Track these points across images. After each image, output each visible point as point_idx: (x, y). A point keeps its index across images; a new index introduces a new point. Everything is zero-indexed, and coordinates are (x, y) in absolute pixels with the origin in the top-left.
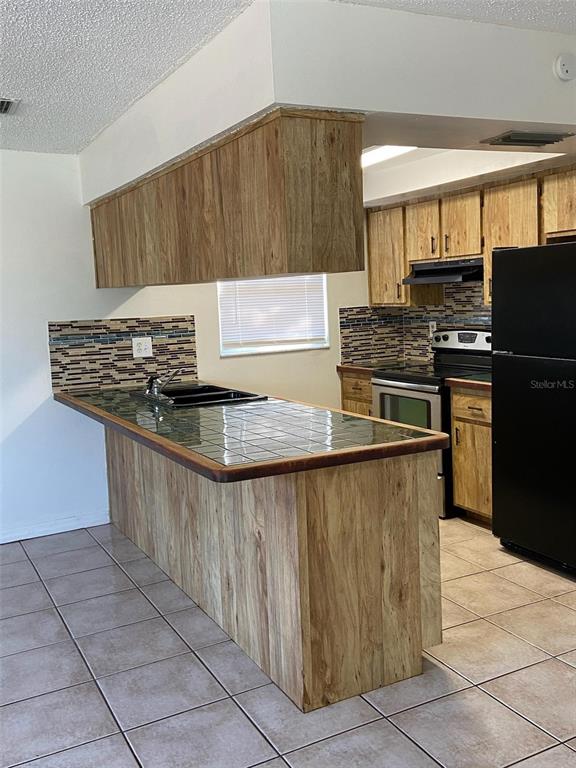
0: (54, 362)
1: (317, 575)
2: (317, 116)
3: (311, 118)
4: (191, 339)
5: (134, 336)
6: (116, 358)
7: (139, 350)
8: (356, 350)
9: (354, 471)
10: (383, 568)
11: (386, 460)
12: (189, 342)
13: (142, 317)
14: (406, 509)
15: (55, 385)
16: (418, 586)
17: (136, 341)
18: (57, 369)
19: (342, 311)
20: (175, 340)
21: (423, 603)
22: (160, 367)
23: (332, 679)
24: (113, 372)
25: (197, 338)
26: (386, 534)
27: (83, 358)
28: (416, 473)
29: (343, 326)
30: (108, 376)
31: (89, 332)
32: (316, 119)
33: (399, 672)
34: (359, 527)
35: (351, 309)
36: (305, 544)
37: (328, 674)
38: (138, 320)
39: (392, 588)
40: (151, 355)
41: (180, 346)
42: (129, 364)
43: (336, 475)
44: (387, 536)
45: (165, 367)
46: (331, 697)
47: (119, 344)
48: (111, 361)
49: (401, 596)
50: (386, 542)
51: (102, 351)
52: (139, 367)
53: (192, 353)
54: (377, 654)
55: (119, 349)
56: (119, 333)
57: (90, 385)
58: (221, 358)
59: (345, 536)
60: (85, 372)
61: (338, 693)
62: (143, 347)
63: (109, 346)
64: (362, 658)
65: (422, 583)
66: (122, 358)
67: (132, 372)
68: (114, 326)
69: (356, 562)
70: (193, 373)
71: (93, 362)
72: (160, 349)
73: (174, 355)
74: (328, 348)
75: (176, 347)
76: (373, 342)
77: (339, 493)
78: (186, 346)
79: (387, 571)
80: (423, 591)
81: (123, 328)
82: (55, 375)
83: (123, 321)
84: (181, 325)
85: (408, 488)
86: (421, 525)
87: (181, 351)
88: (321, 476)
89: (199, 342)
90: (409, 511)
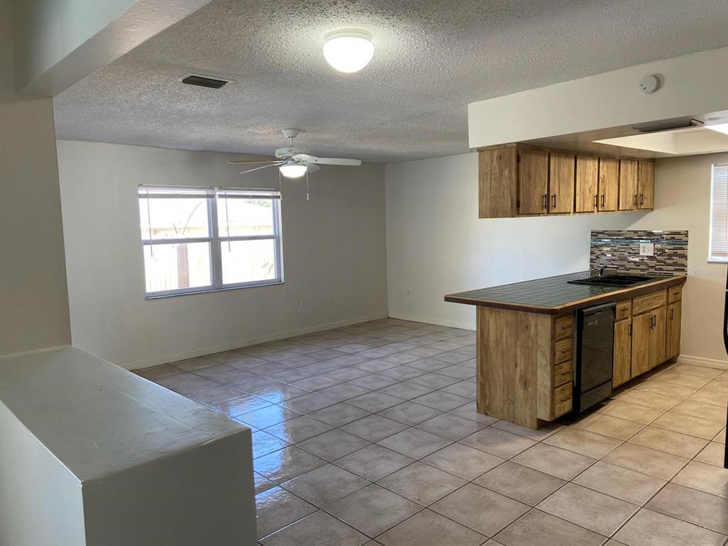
0: (592, 253)
1: (484, 354)
4: (684, 247)
5: (642, 242)
6: (629, 255)
7: (644, 251)
9: (503, 313)
10: (516, 366)
11: (520, 312)
12: (683, 249)
13: (649, 230)
14: (530, 342)
15: (591, 266)
16: (536, 384)
17: (642, 245)
18: (594, 257)
20: (671, 247)
21: (538, 395)
22: (658, 264)
23: (489, 404)
24: (626, 263)
25: (689, 246)
26: (518, 349)
28: (537, 324)
30: (622, 265)
31: (613, 238)
32: (493, 149)
33: (523, 421)
34: (504, 340)
37: (487, 401)
38: (645, 232)
39: (521, 378)
40: (652, 255)
41: (674, 251)
42: (637, 259)
43: (494, 314)
44: (519, 351)
45: (662, 264)
46: (488, 412)
47: (631, 246)
48: (625, 256)
49: (525, 384)
50: (519, 353)
51: (623, 250)
52: (643, 262)
53: (685, 257)
54: (511, 406)
55: (631, 249)
56: (632, 239)
58: (709, 262)
59: (497, 342)
61: (491, 412)
62: (646, 250)
63: (625, 247)
64: (504, 404)
65: (538, 383)
66: (632, 255)
67: (638, 264)
68: (628, 235)
69: (503, 358)
70: (683, 270)
71: (613, 255)
72: (660, 252)
73: (670, 257)
75: (672, 252)
77: (495, 319)
78: (679, 252)
79: (518, 369)
80: (538, 387)
81: (635, 236)
82: (592, 260)
83: (635, 232)
84: (677, 237)
85: (532, 330)
86: (539, 352)
87: (675, 255)
88: (487, 311)
89: (691, 250)
90: (532, 342)
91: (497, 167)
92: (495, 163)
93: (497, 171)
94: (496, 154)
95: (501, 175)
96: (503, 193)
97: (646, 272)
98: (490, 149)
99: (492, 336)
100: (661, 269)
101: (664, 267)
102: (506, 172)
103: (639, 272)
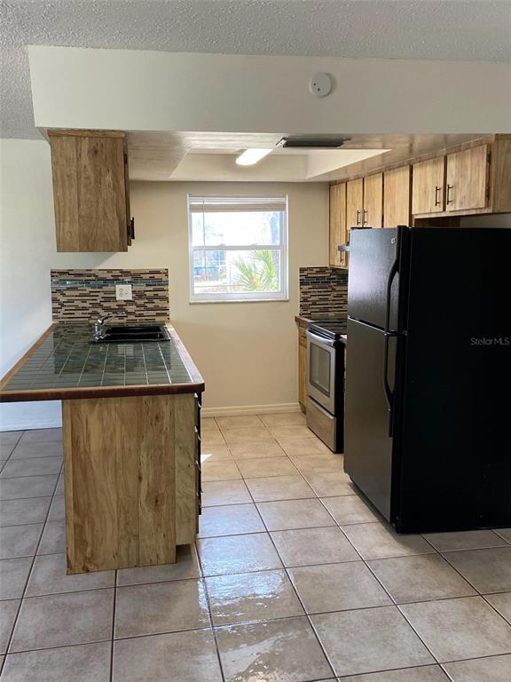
0: (54, 300)
1: (80, 476)
2: (80, 134)
3: (76, 136)
4: (165, 288)
5: (118, 283)
6: (103, 300)
7: (121, 295)
8: (314, 303)
9: (113, 402)
10: (140, 478)
11: (145, 398)
12: (163, 290)
13: (125, 268)
14: (163, 438)
15: (54, 318)
16: (173, 497)
17: (118, 287)
18: (57, 305)
19: (302, 270)
20: (151, 288)
21: (177, 510)
22: (138, 309)
23: (92, 554)
24: (100, 310)
25: (170, 287)
26: (144, 453)
27: (77, 298)
28: (173, 410)
29: (302, 283)
30: (96, 313)
31: (81, 278)
32: (81, 137)
33: (154, 559)
34: (118, 446)
35: (311, 269)
36: (69, 453)
37: (89, 550)
38: (121, 271)
39: (149, 494)
40: (131, 299)
41: (155, 293)
42: (113, 305)
43: (97, 405)
44: (145, 455)
45: (143, 308)
46: (91, 567)
47: (105, 288)
48: (98, 301)
49: (157, 501)
50: (144, 460)
51: (92, 294)
52: (121, 308)
53: (166, 299)
54: (133, 543)
55: (105, 292)
56: (105, 280)
57: (82, 319)
58: (190, 304)
59: (106, 451)
60: (78, 309)
61: (97, 565)
62: (124, 292)
63: (98, 290)
64: (119, 543)
65: (177, 494)
66: (107, 300)
67: (115, 311)
68: (101, 275)
69: (116, 472)
70: (165, 314)
71: (84, 301)
72: (139, 295)
73: (150, 300)
74: (287, 301)
75: (152, 294)
76: (331, 298)
77: (101, 419)
78: (160, 293)
79: (144, 483)
80: (177, 500)
81: (109, 276)
82: (55, 310)
83: (109, 271)
84: (157, 276)
85: (166, 421)
86: (177, 450)
87: (156, 297)
88: (84, 405)
89: (173, 291)
90: (166, 438)
91: (89, 168)
92: (85, 160)
93: (90, 173)
94: (85, 145)
95: (98, 181)
96: (104, 210)
97: (125, 320)
98: (77, 135)
99: (95, 444)
100: (141, 315)
101: (145, 313)
102: (109, 178)
103: (117, 320)
